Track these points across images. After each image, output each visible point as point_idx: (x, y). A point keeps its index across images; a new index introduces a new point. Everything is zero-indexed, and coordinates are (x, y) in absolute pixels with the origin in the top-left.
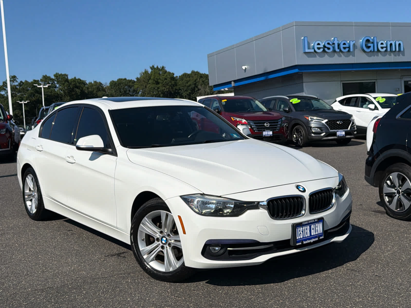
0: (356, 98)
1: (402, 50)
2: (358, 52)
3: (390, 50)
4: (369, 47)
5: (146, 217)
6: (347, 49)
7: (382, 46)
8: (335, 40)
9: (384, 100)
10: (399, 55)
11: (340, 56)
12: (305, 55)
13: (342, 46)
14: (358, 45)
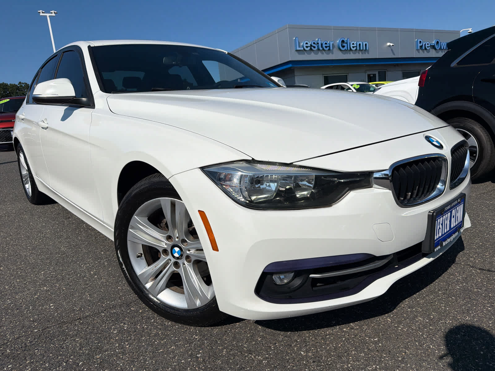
0: (336, 86)
1: (368, 49)
2: (336, 50)
3: (359, 49)
4: (343, 47)
5: (135, 216)
6: (328, 48)
7: (353, 45)
8: (319, 41)
9: (359, 86)
10: (365, 54)
11: (323, 54)
12: (296, 52)
13: (324, 45)
14: (336, 45)
